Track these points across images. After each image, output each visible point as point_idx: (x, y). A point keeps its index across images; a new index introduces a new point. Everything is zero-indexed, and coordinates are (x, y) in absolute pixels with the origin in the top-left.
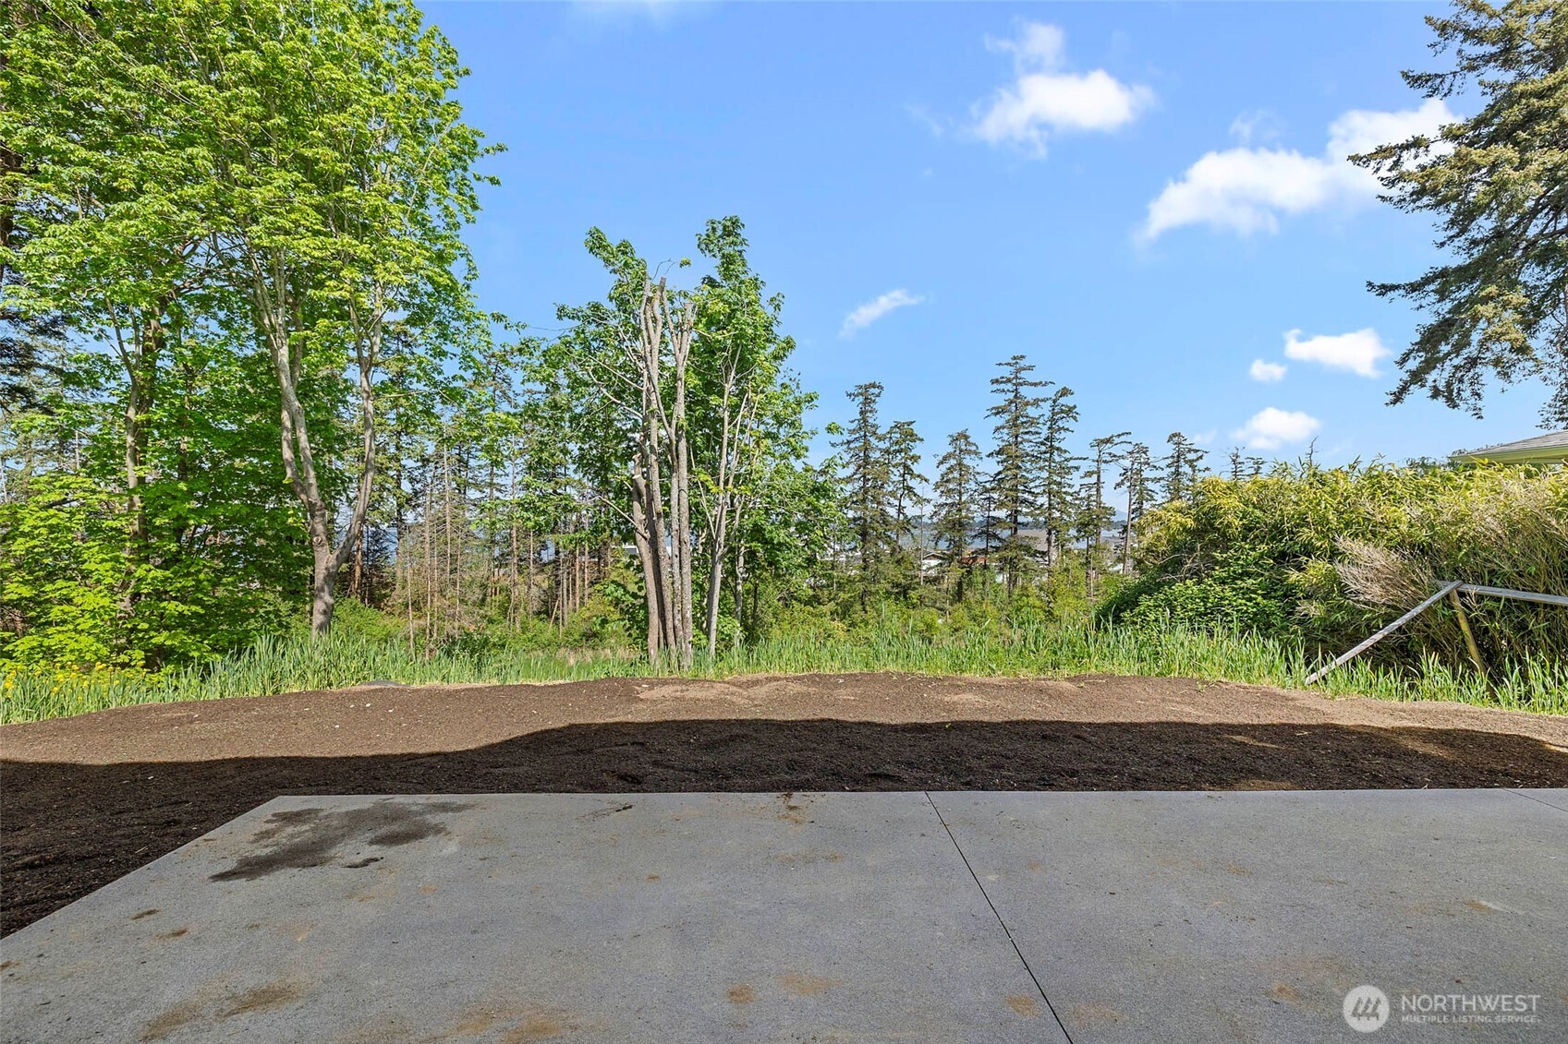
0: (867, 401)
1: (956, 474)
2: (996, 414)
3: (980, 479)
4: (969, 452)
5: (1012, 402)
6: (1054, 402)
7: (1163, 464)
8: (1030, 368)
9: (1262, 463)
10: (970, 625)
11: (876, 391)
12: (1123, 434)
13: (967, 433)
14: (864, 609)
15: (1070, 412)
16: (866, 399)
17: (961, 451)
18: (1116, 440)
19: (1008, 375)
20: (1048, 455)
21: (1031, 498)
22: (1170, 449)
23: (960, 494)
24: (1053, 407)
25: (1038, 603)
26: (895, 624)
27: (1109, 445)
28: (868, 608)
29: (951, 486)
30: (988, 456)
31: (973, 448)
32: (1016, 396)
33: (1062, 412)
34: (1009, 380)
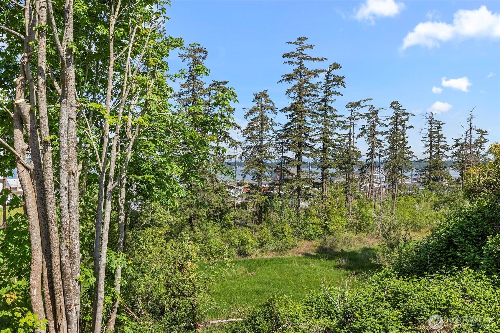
0: (195, 62)
1: (259, 124)
2: (288, 79)
3: (276, 128)
4: (268, 108)
5: (298, 71)
6: (328, 72)
7: (387, 123)
8: (311, 47)
9: (442, 124)
10: (273, 240)
11: (203, 55)
12: (367, 100)
13: (268, 93)
14: (192, 230)
15: (339, 80)
16: (194, 60)
17: (262, 106)
18: (362, 104)
19: (295, 51)
20: (324, 112)
21: (311, 144)
22: (391, 113)
23: (261, 139)
24: (327, 77)
25: (317, 221)
26: (216, 241)
27: (358, 107)
28: (196, 229)
29: (254, 133)
30: (281, 111)
31: (271, 105)
32: (300, 67)
33: (334, 80)
34: (296, 55)
